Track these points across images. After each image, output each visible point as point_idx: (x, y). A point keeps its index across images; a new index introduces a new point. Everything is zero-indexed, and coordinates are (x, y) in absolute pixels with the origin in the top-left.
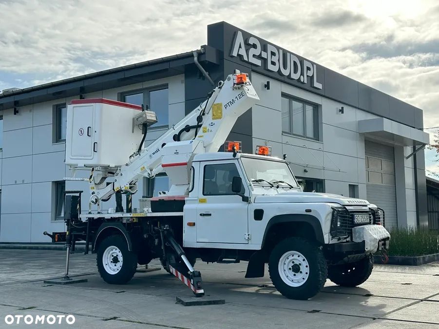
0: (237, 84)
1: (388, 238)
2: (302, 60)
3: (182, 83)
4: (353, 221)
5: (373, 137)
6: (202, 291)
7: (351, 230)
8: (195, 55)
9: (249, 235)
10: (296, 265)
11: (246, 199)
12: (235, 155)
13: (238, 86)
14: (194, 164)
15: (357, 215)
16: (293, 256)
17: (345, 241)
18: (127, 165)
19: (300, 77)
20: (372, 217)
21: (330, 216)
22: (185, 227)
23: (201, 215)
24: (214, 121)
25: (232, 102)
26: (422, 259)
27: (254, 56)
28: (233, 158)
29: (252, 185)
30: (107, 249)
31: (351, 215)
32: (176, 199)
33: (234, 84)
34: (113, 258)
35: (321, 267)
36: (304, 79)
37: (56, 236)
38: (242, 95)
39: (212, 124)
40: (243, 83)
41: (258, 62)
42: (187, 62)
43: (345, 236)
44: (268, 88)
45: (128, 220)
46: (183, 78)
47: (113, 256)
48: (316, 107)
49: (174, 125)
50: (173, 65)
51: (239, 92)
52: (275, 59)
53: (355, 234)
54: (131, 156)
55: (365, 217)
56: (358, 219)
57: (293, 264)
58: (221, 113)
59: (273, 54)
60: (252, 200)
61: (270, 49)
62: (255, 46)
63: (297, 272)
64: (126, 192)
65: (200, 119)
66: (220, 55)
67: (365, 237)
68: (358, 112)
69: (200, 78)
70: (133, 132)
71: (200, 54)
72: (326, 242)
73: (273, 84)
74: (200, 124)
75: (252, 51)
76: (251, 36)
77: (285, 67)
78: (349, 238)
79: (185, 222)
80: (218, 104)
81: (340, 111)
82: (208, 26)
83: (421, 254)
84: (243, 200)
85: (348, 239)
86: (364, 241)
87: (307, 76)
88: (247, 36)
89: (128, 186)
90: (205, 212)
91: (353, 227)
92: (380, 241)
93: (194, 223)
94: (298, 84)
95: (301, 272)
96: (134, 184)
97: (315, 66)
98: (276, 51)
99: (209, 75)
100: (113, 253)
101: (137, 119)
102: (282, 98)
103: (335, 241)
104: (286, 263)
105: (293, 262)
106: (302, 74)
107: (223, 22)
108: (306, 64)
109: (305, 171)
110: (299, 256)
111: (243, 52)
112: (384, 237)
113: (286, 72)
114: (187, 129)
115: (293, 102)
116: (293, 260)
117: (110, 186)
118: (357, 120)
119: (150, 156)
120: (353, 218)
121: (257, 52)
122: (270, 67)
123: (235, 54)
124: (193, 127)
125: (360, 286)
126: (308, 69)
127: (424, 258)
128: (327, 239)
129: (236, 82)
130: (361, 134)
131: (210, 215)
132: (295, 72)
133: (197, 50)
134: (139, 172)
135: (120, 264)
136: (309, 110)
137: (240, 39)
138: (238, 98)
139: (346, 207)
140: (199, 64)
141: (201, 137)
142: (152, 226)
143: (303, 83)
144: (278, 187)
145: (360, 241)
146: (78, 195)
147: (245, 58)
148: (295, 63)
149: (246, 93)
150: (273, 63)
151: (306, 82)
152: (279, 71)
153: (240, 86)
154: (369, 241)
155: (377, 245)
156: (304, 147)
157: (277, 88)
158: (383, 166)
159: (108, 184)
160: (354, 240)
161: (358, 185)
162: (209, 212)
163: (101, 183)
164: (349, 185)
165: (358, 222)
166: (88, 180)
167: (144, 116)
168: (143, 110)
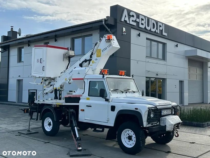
0: (107, 40)
1: (180, 123)
2: (157, 22)
3: (98, 34)
4: (161, 114)
5: (192, 58)
6: (80, 148)
7: (160, 119)
8: (103, 21)
9: (108, 118)
10: (130, 136)
11: (107, 100)
12: (103, 77)
13: (108, 41)
14: (85, 80)
15: (164, 111)
16: (128, 131)
17: (156, 125)
18: (59, 77)
19: (156, 30)
20: (173, 111)
21: (147, 112)
22: (80, 112)
23: (87, 106)
24: (97, 58)
25: (106, 49)
26: (206, 124)
27: (132, 21)
28: (103, 78)
29: (111, 92)
30: (46, 119)
31: (159, 111)
32: (77, 97)
33: (106, 40)
34: (48, 123)
35: (141, 139)
36: (158, 31)
37: (25, 110)
38: (110, 45)
39: (96, 59)
40: (110, 40)
41: (135, 24)
42: (100, 24)
43: (156, 122)
44: (139, 36)
45: (55, 106)
46: (99, 32)
47: (49, 122)
48: (164, 44)
49: (80, 59)
50: (93, 25)
51: (109, 44)
52: (143, 22)
53: (162, 121)
54: (61, 73)
55: (169, 111)
56: (164, 112)
57: (129, 136)
58: (100, 54)
59: (142, 19)
60: (110, 100)
61: (141, 17)
62: (133, 16)
63: (130, 140)
64: (59, 90)
65: (91, 57)
66: (115, 21)
67: (166, 123)
68: (185, 46)
69: (106, 32)
70: (63, 61)
71: (105, 20)
72: (145, 126)
73: (142, 34)
74: (91, 59)
75: (132, 19)
76: (132, 11)
77: (148, 26)
78: (159, 123)
79: (80, 109)
80: (100, 49)
81: (176, 46)
82: (111, 7)
83: (206, 121)
84: (106, 101)
85: (157, 124)
86: (166, 125)
87: (160, 30)
88: (129, 11)
89: (59, 87)
90: (89, 105)
91: (161, 117)
92: (175, 125)
93: (84, 110)
94: (155, 34)
95: (132, 140)
96: (63, 86)
97: (164, 25)
98: (144, 18)
99: (110, 30)
100: (49, 121)
101: (65, 54)
102: (147, 40)
103: (150, 125)
104: (125, 134)
105: (129, 135)
106: (157, 29)
107: (117, 5)
108: (159, 24)
109: (157, 75)
110: (131, 132)
111: (127, 19)
112: (177, 122)
113: (148, 28)
114: (86, 61)
115: (152, 42)
116: (129, 133)
117: (52, 86)
118: (185, 50)
119: (69, 73)
120: (161, 112)
121: (134, 19)
122: (141, 26)
123: (123, 20)
124: (88, 60)
125: (167, 144)
126: (160, 26)
127: (207, 124)
128: (145, 124)
129: (107, 39)
130: (186, 57)
131: (91, 106)
132: (154, 28)
133: (105, 19)
134: (64, 81)
135: (51, 126)
136: (161, 46)
137: (125, 13)
138: (108, 46)
139: (157, 107)
140: (105, 25)
141: (91, 65)
142: (66, 109)
143: (157, 33)
144: (126, 93)
145: (164, 125)
146: (35, 91)
147: (128, 22)
148: (153, 24)
149: (112, 44)
150: (142, 24)
151: (159, 32)
152: (145, 28)
153: (109, 41)
154: (168, 125)
155: (173, 127)
156: (157, 63)
157: (144, 36)
158: (197, 71)
159: (51, 85)
160: (161, 124)
161: (184, 81)
162: (90, 105)
163: (48, 85)
164: (179, 81)
165: (164, 114)
166: (40, 84)
167: (68, 53)
168: (68, 50)
